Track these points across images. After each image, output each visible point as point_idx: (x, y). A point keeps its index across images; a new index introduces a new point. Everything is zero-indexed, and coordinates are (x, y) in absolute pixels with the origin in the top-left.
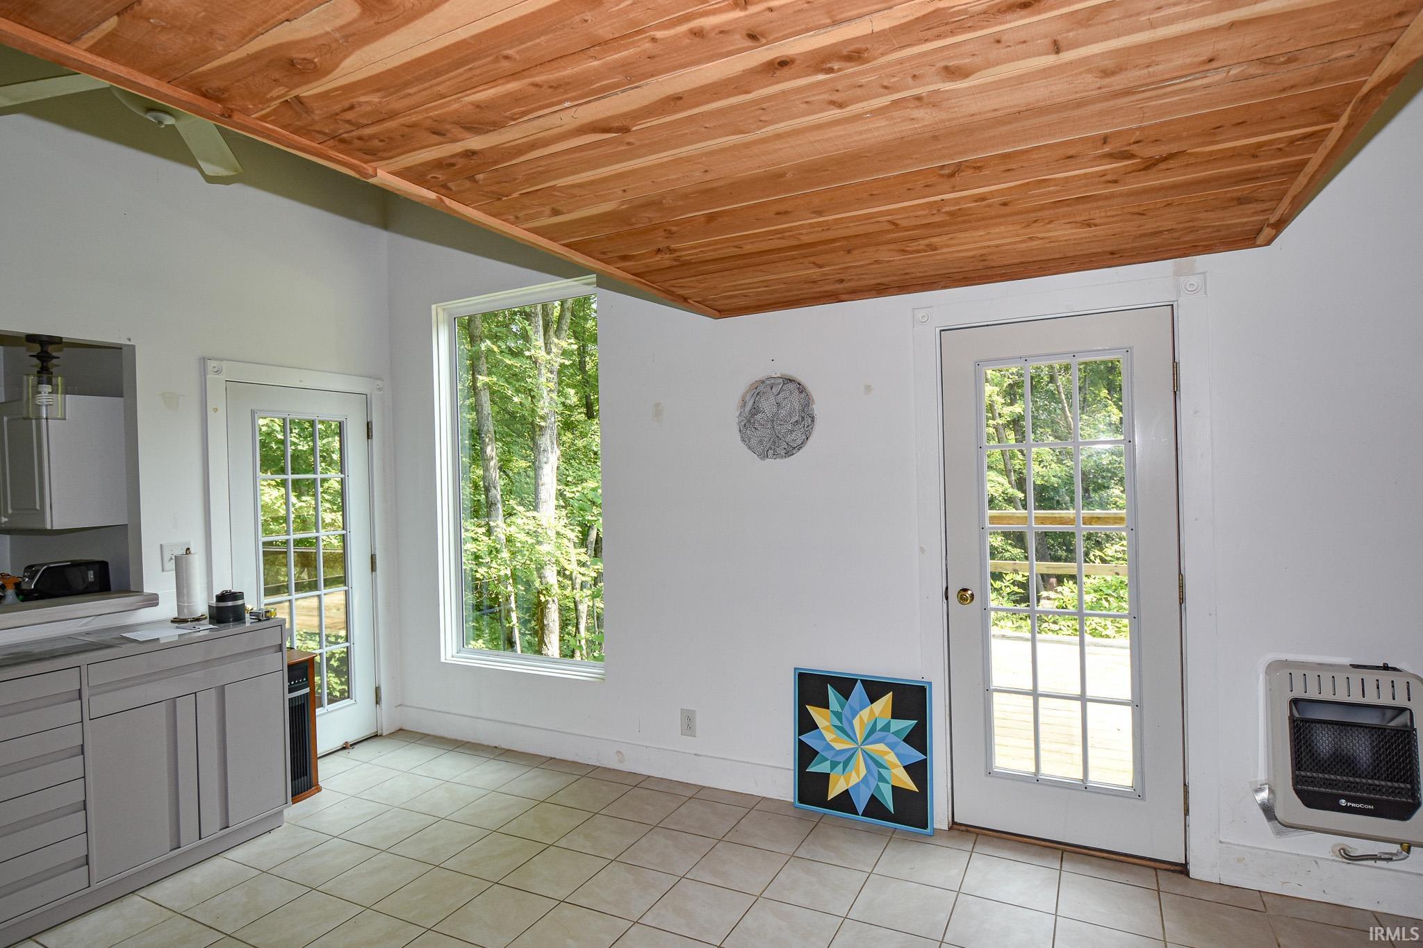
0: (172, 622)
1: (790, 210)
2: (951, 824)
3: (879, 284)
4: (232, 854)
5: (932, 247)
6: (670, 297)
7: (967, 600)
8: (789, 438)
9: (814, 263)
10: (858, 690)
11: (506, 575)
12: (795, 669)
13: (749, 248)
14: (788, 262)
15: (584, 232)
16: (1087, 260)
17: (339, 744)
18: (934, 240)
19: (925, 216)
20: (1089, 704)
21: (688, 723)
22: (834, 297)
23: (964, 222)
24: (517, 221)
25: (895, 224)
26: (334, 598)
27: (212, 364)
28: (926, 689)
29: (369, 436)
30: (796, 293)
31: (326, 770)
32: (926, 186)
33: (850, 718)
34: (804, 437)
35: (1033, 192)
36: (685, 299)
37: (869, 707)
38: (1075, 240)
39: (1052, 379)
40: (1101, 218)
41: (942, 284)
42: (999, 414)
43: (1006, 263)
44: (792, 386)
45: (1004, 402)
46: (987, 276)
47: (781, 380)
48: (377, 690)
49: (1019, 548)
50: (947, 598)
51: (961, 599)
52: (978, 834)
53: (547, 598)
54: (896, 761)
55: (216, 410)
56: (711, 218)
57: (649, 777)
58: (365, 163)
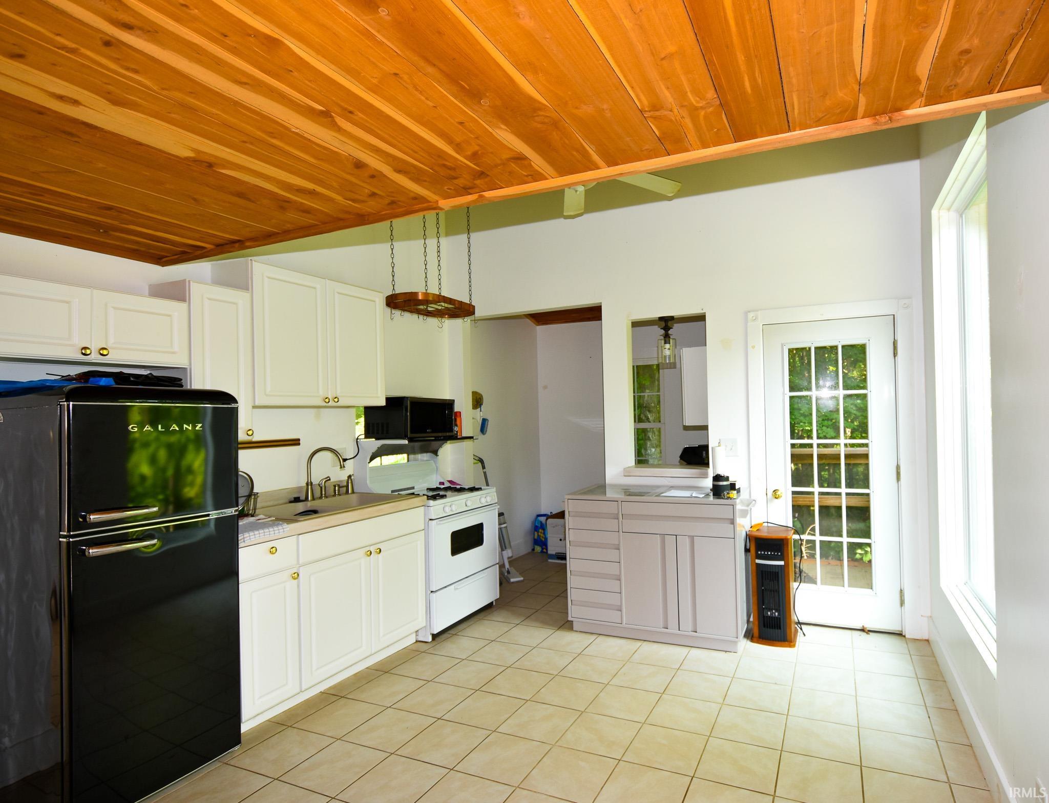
17: (859, 627)
27: (751, 315)
29: (895, 353)
48: (902, 593)
55: (754, 347)
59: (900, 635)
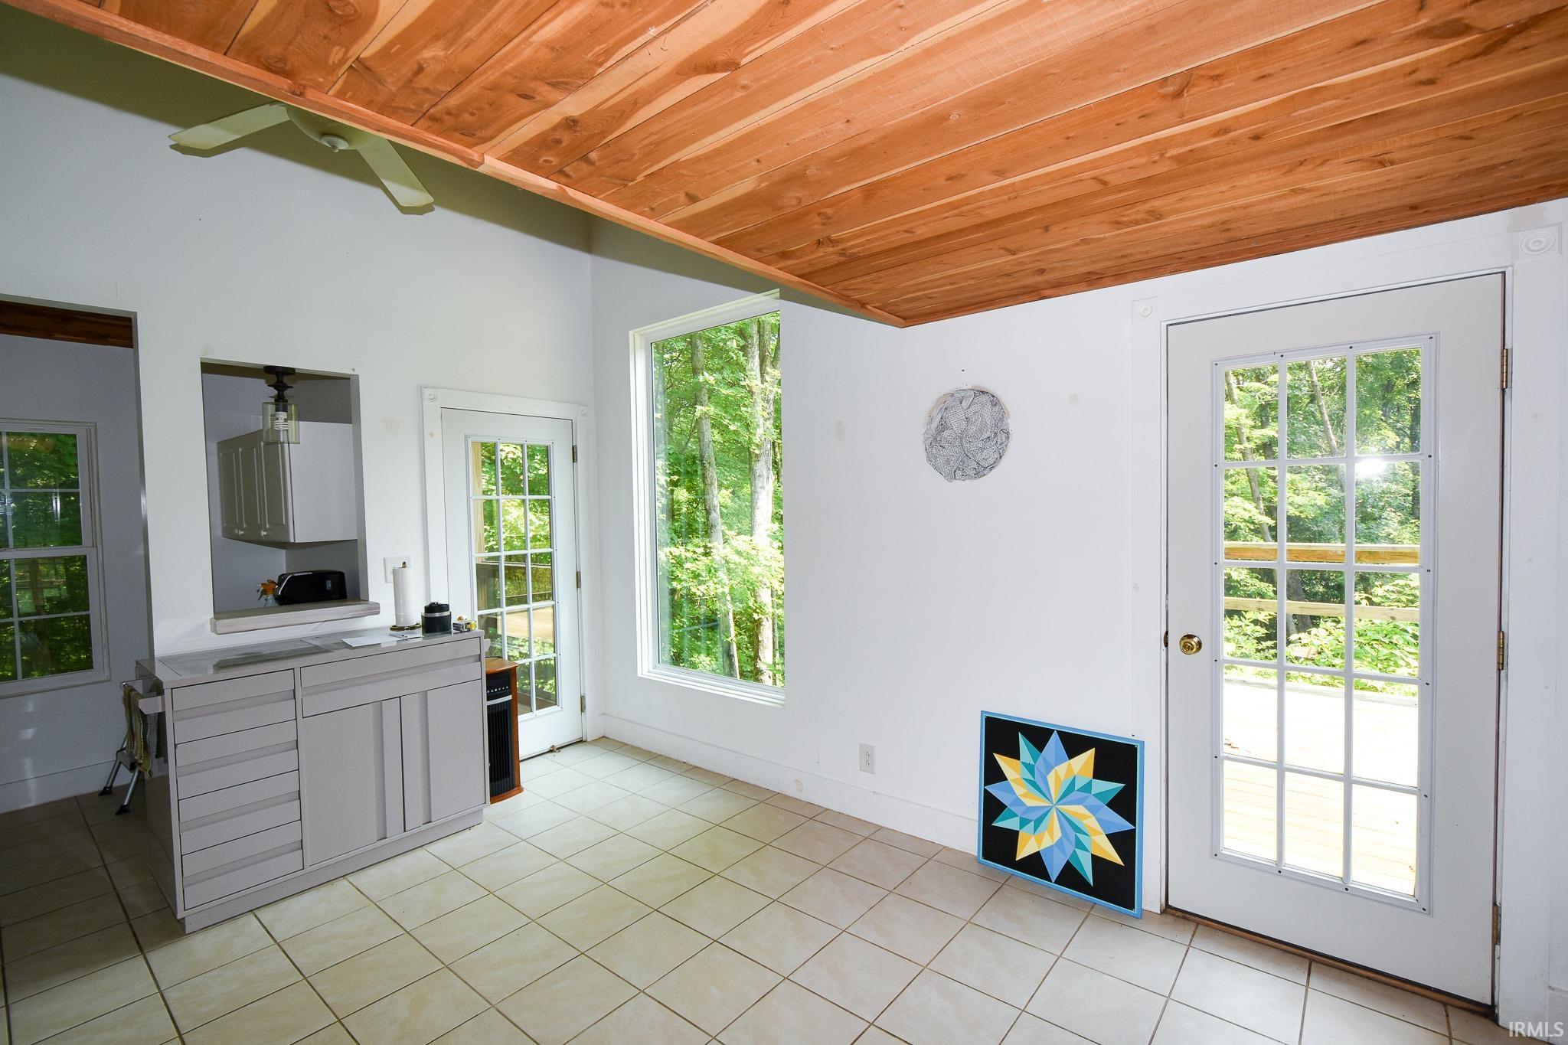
0: (391, 629)
1: (962, 173)
2: (1164, 906)
3: (1090, 273)
4: (433, 848)
5: (1155, 214)
6: (846, 303)
7: (1192, 649)
8: (980, 457)
9: (1007, 250)
10: (1054, 743)
11: (723, 593)
12: (983, 712)
13: (922, 232)
14: (973, 249)
15: (731, 223)
16: (1375, 221)
17: (547, 747)
18: (1157, 203)
19: (1143, 166)
20: (1355, 787)
21: (867, 759)
22: (1034, 293)
23: (1199, 171)
24: (653, 213)
25: (1104, 183)
26: (541, 611)
27: (427, 392)
28: (1136, 749)
29: (574, 460)
30: (989, 290)
31: (527, 773)
32: (1143, 116)
33: (1044, 772)
34: (996, 455)
35: (1300, 112)
36: (863, 305)
37: (1067, 762)
38: (1359, 189)
39: (1313, 399)
40: (1401, 149)
41: (1170, 268)
42: (1248, 438)
43: (1257, 232)
44: (984, 398)
45: (1253, 424)
46: (1232, 252)
47: (972, 392)
48: (582, 698)
49: (1266, 582)
50: (1166, 645)
51: (1184, 646)
52: (1198, 924)
53: (761, 616)
54: (1097, 826)
55: (432, 435)
56: (869, 192)
57: (827, 809)
58: (470, 148)
59: (581, 741)
